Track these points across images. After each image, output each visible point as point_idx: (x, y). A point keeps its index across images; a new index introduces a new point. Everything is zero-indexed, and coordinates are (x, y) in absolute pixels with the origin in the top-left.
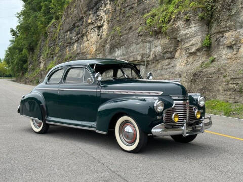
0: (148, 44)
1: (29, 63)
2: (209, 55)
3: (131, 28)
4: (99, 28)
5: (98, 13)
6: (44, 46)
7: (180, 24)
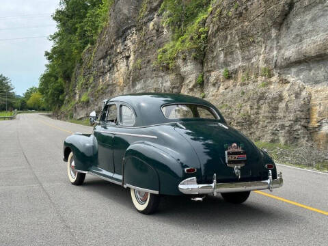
0: (160, 79)
1: (65, 93)
2: (202, 91)
3: (149, 62)
4: (128, 58)
5: (126, 42)
6: (80, 74)
7: (180, 62)
